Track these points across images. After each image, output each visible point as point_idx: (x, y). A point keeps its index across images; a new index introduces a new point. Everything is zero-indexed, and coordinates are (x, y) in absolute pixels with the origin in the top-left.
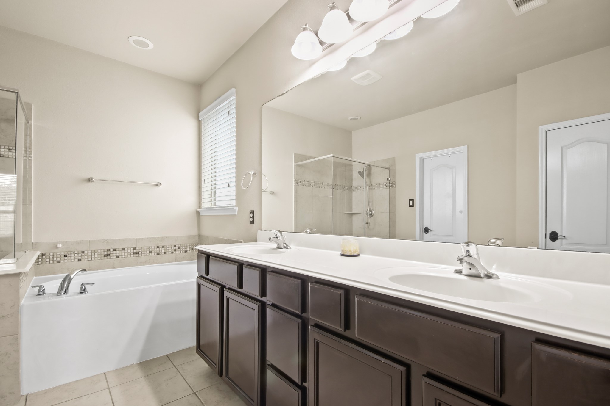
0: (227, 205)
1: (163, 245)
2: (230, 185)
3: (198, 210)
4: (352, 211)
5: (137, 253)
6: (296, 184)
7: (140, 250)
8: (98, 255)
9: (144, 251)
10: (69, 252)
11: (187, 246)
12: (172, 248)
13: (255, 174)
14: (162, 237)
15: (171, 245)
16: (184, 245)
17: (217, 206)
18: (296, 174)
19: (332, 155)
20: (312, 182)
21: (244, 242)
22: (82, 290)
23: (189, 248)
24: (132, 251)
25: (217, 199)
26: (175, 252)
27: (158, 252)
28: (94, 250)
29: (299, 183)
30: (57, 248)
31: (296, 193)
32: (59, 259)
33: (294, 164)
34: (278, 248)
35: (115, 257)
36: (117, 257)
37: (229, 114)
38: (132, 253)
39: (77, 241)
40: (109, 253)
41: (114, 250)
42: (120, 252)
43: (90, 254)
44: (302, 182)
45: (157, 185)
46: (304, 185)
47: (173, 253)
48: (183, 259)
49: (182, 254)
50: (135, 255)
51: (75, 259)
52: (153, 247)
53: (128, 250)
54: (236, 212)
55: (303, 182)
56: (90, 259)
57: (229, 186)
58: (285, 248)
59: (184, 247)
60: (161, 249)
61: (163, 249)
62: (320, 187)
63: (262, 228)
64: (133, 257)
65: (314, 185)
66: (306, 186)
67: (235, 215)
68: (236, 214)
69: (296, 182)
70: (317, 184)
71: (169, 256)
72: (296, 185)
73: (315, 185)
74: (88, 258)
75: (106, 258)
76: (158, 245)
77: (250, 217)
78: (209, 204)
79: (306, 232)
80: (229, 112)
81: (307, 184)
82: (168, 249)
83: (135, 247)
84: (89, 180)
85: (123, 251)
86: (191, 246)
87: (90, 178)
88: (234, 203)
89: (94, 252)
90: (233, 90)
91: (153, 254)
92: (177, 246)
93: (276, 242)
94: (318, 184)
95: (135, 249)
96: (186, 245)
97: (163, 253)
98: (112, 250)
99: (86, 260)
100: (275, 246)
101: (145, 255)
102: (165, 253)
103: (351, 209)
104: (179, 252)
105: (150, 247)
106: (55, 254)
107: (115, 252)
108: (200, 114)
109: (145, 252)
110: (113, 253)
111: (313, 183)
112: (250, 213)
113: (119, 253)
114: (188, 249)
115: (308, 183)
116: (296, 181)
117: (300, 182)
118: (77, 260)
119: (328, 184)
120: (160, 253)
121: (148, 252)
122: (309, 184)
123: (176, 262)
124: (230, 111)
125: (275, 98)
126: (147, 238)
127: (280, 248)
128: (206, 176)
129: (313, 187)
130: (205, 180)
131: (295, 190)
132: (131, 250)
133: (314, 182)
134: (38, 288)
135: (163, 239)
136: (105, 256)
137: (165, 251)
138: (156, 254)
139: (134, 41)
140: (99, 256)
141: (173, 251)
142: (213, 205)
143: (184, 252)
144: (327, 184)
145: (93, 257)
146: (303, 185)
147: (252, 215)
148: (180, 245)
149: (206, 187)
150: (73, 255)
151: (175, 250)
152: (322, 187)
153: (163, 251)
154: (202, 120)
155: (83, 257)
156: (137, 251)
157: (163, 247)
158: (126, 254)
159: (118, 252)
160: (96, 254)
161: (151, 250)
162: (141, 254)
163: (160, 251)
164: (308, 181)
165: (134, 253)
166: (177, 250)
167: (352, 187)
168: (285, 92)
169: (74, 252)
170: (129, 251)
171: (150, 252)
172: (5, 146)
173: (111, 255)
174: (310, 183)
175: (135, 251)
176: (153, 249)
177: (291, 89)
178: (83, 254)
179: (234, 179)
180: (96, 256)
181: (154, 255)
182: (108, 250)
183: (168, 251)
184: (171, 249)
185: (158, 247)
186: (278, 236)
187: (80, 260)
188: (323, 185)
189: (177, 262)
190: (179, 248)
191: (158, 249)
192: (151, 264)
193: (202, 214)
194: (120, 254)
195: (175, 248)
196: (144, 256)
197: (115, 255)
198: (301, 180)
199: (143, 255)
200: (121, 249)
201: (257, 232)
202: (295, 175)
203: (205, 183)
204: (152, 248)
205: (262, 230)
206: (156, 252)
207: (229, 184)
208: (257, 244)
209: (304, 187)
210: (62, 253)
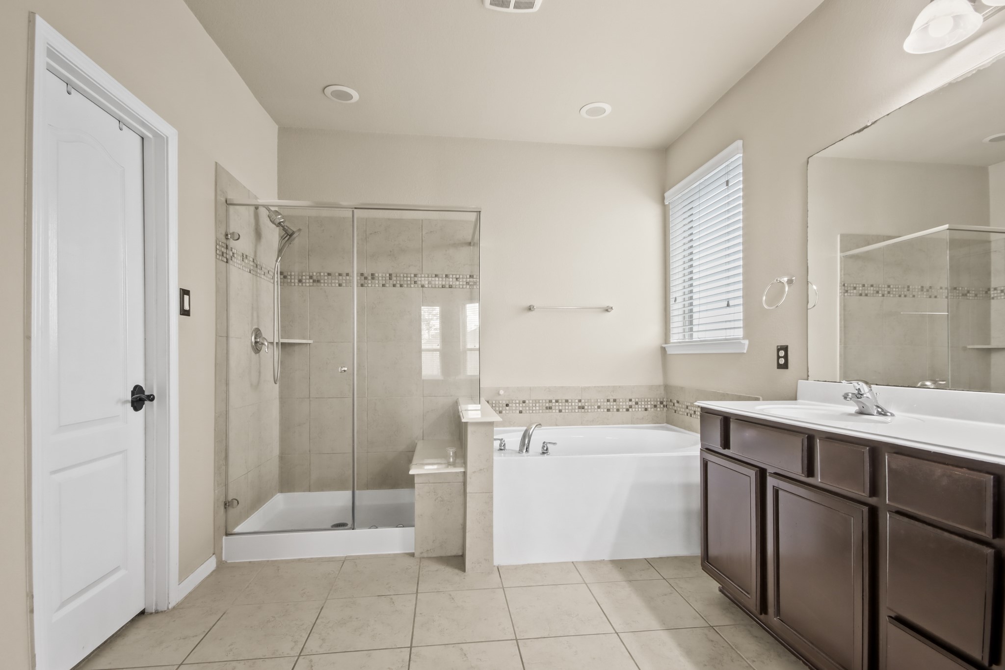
0: (724, 337)
1: (615, 398)
2: (731, 303)
3: (664, 345)
4: (989, 344)
5: (583, 408)
6: (844, 293)
7: (586, 404)
8: (539, 406)
9: (591, 406)
10: (511, 402)
11: (648, 401)
12: (627, 403)
13: (790, 282)
14: (614, 386)
15: (626, 399)
16: (643, 400)
17: (694, 340)
18: (844, 275)
19: (946, 226)
20: (882, 287)
21: (763, 400)
22: (544, 449)
23: (651, 404)
24: (577, 404)
25: (695, 329)
26: (630, 410)
27: (609, 407)
28: (536, 400)
29: (852, 291)
30: (499, 394)
31: (844, 310)
32: (501, 409)
33: (839, 254)
34: (861, 413)
35: (557, 411)
36: (560, 411)
37: (727, 185)
38: (577, 407)
39: (518, 388)
40: (551, 404)
41: (557, 401)
42: (564, 404)
43: (531, 405)
44: (857, 288)
45: (607, 310)
46: (863, 294)
47: (628, 410)
48: (641, 421)
49: (641, 413)
50: (580, 410)
51: (516, 410)
52: (602, 401)
53: (572, 402)
54: (745, 349)
55: (861, 288)
56: (531, 412)
57: (728, 305)
58: (880, 414)
59: (643, 403)
60: (612, 404)
61: (615, 403)
62: (903, 296)
63: (808, 376)
64: (578, 412)
65: (886, 292)
66: (866, 295)
67: (743, 353)
68: (745, 352)
69: (844, 290)
70: (894, 289)
71: (623, 414)
72: (844, 296)
73: (889, 293)
74: (529, 410)
75: (547, 411)
76: (608, 398)
77: (779, 357)
78: (681, 336)
79: (924, 386)
80: (727, 182)
81: (871, 290)
82: (621, 404)
83: (580, 398)
84: (530, 309)
85: (567, 404)
86: (654, 401)
87: (530, 306)
88: (740, 333)
89: (536, 402)
90: (739, 143)
91: (602, 410)
92: (633, 400)
93: (857, 402)
94: (897, 290)
95: (580, 401)
96: (646, 400)
97: (615, 410)
98: (554, 401)
99: (527, 412)
100: (854, 408)
101: (593, 410)
102: (618, 410)
103: (987, 338)
104: (637, 410)
105: (599, 401)
106: (497, 402)
107: (557, 404)
108: (666, 195)
109: (593, 407)
110: (555, 406)
111: (885, 288)
112: (778, 350)
113: (562, 406)
114: (649, 406)
115: (872, 288)
116: (843, 287)
117: (852, 288)
118: (518, 412)
119: (922, 287)
120: (611, 410)
121: (596, 407)
122: (875, 292)
123: (632, 424)
124: (730, 181)
125: (842, 139)
126: (595, 387)
127: (867, 413)
128: (677, 290)
129: (883, 295)
130: (677, 298)
131: (843, 305)
132: (575, 402)
133: (886, 286)
134: (499, 442)
135: (614, 389)
136: (547, 408)
137: (618, 408)
138: (606, 410)
139: (588, 112)
140: (541, 408)
141: (628, 407)
142: (687, 337)
143: (643, 410)
144: (920, 287)
145: (534, 408)
146: (861, 295)
147: (782, 353)
148: (638, 399)
149: (677, 309)
150: (514, 405)
151: (631, 407)
152: (905, 296)
153: (615, 407)
154: (669, 203)
155: (524, 408)
156: (583, 404)
157: (615, 401)
158: (570, 408)
159: (560, 404)
160: (537, 405)
161: (599, 404)
162: (588, 409)
163: (612, 407)
164: (872, 286)
165: (579, 408)
166: (633, 407)
167: (989, 289)
168: (869, 124)
169: (516, 400)
170: (573, 404)
171: (599, 407)
172: (453, 275)
173: (553, 408)
174: (877, 289)
175: (580, 404)
176: (602, 404)
177: (888, 115)
178: (524, 405)
179: (740, 293)
180: (537, 408)
181: (604, 411)
182: (550, 401)
183: (621, 407)
184: (626, 405)
185: (608, 401)
186: (863, 392)
187: (521, 412)
188: (908, 290)
189: (634, 424)
190: (637, 403)
191: (608, 403)
192: (599, 425)
193: (670, 351)
194: (564, 408)
195: (630, 403)
196: (591, 412)
197: (557, 408)
198: (855, 285)
199: (589, 411)
200: (564, 401)
201: (797, 381)
202: (841, 275)
203: (677, 302)
204: (600, 402)
205: (808, 380)
206: (605, 407)
207: (728, 302)
208: (796, 405)
209: (863, 298)
210: (504, 402)
